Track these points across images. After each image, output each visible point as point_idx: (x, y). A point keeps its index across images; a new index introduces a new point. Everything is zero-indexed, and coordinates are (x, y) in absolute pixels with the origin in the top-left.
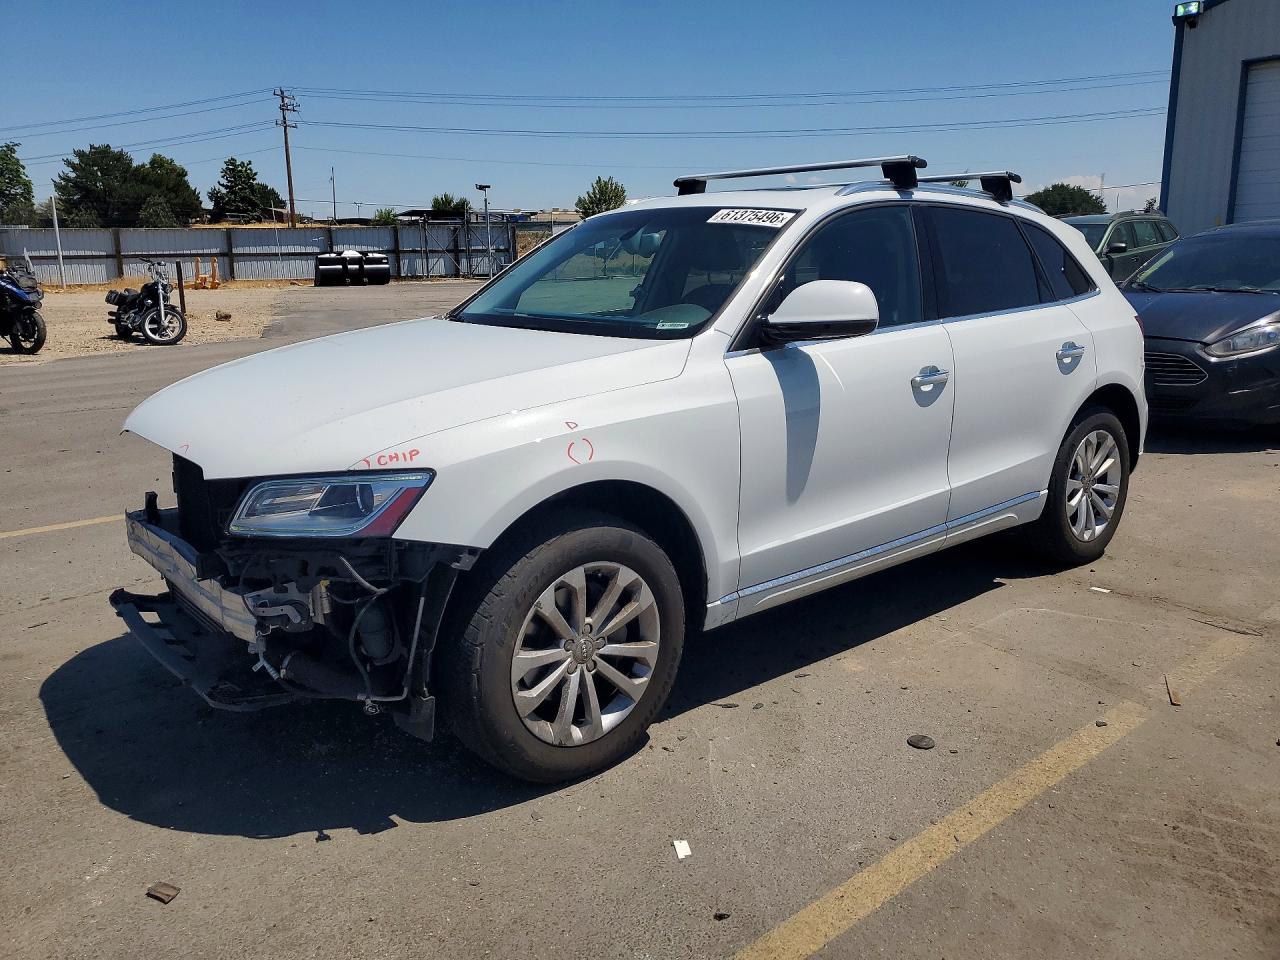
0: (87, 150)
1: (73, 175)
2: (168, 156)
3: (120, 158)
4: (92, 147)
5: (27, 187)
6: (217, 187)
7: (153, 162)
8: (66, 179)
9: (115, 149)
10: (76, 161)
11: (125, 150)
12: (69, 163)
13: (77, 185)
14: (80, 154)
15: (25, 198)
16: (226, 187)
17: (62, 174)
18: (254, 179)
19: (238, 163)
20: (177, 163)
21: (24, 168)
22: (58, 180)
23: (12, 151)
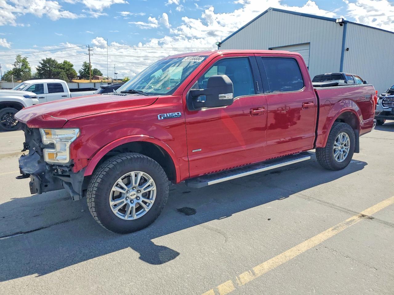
0: (45, 59)
1: (41, 66)
2: (68, 60)
3: (54, 61)
4: (47, 58)
5: (30, 69)
6: (81, 69)
7: (64, 62)
8: (40, 67)
9: (53, 59)
10: (42, 62)
11: (56, 59)
12: (40, 63)
13: (42, 69)
14: (43, 60)
15: (29, 72)
16: (84, 70)
17: (38, 66)
18: (91, 67)
19: (87, 63)
20: (71, 63)
21: (29, 64)
22: (37, 68)
23: (26, 59)
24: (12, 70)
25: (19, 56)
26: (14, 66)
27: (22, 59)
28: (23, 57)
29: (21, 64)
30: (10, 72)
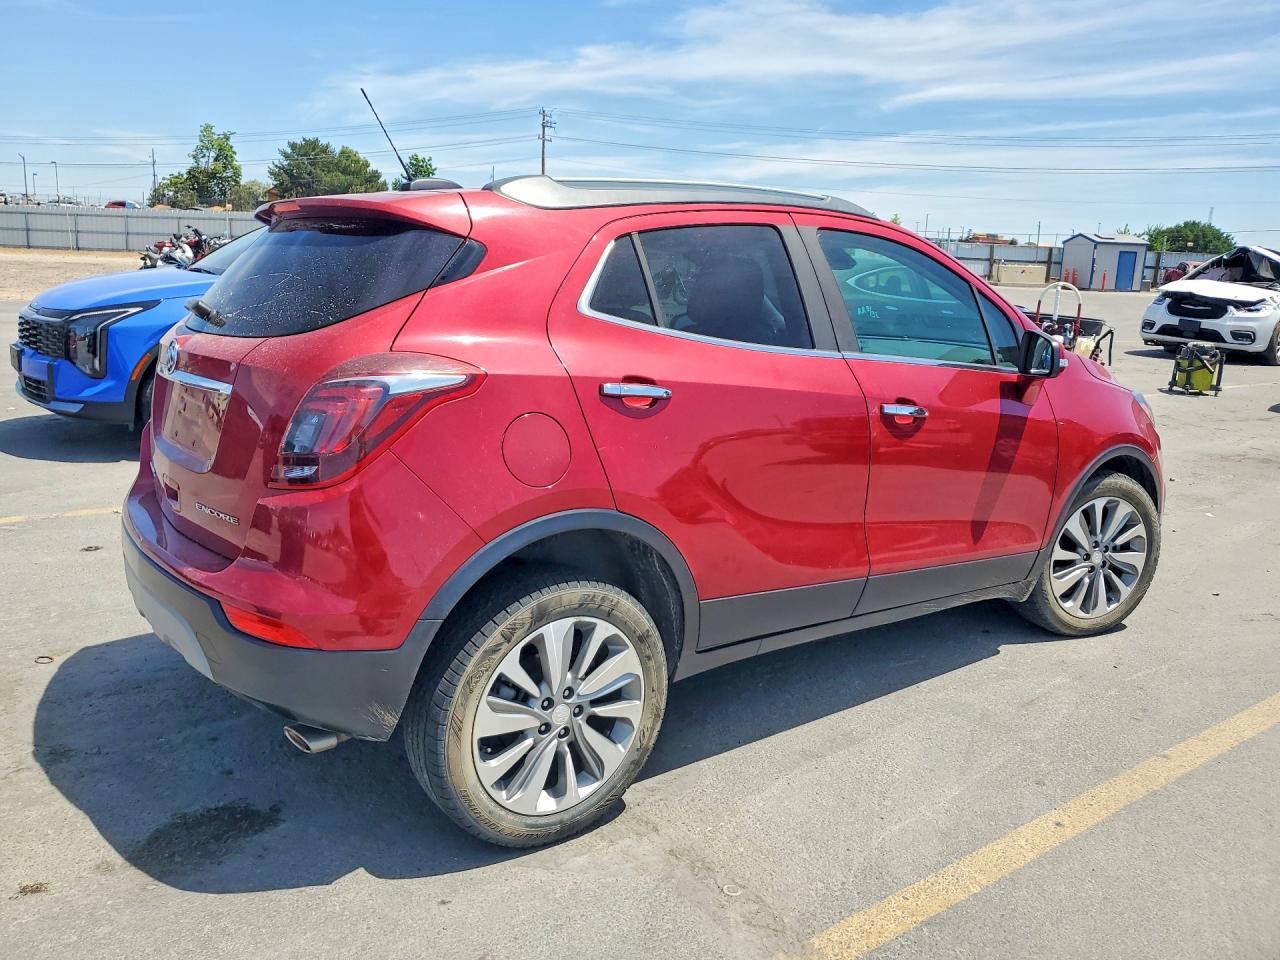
0: (298, 142)
1: (285, 163)
2: (353, 147)
3: (325, 150)
4: (304, 140)
5: (237, 173)
7: (342, 152)
8: (280, 167)
9: (323, 141)
10: (289, 151)
12: (282, 153)
13: (287, 171)
14: (293, 146)
15: (234, 180)
17: (277, 162)
18: (433, 174)
19: (420, 158)
20: (361, 156)
21: (235, 153)
22: (272, 166)
23: (228, 139)
24: (184, 171)
25: (208, 128)
26: (193, 161)
27: (216, 137)
28: (218, 130)
29: (213, 154)
30: (177, 177)
